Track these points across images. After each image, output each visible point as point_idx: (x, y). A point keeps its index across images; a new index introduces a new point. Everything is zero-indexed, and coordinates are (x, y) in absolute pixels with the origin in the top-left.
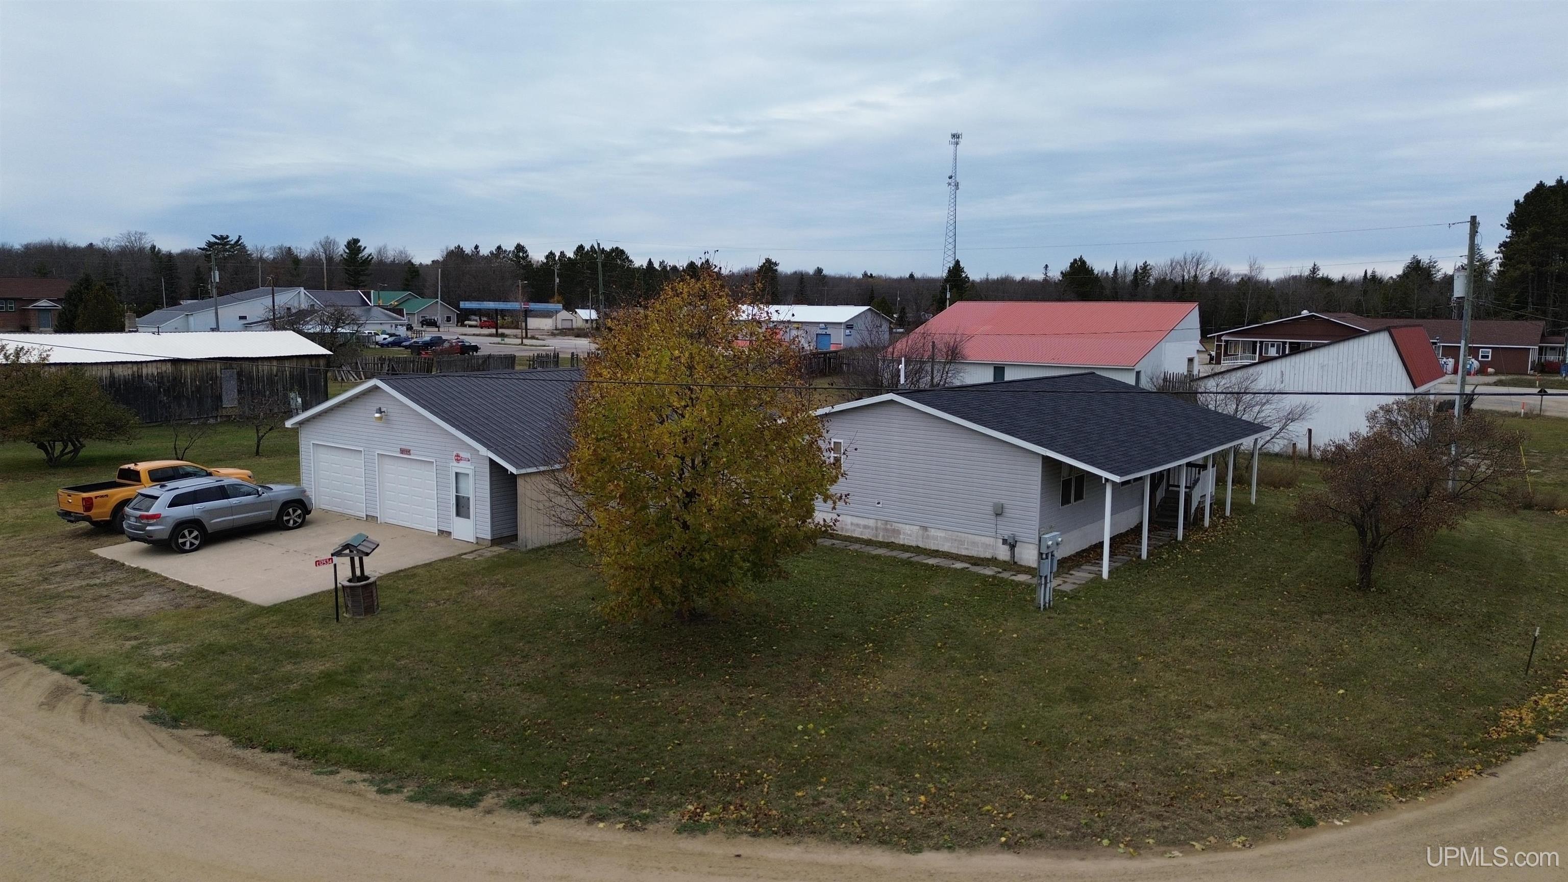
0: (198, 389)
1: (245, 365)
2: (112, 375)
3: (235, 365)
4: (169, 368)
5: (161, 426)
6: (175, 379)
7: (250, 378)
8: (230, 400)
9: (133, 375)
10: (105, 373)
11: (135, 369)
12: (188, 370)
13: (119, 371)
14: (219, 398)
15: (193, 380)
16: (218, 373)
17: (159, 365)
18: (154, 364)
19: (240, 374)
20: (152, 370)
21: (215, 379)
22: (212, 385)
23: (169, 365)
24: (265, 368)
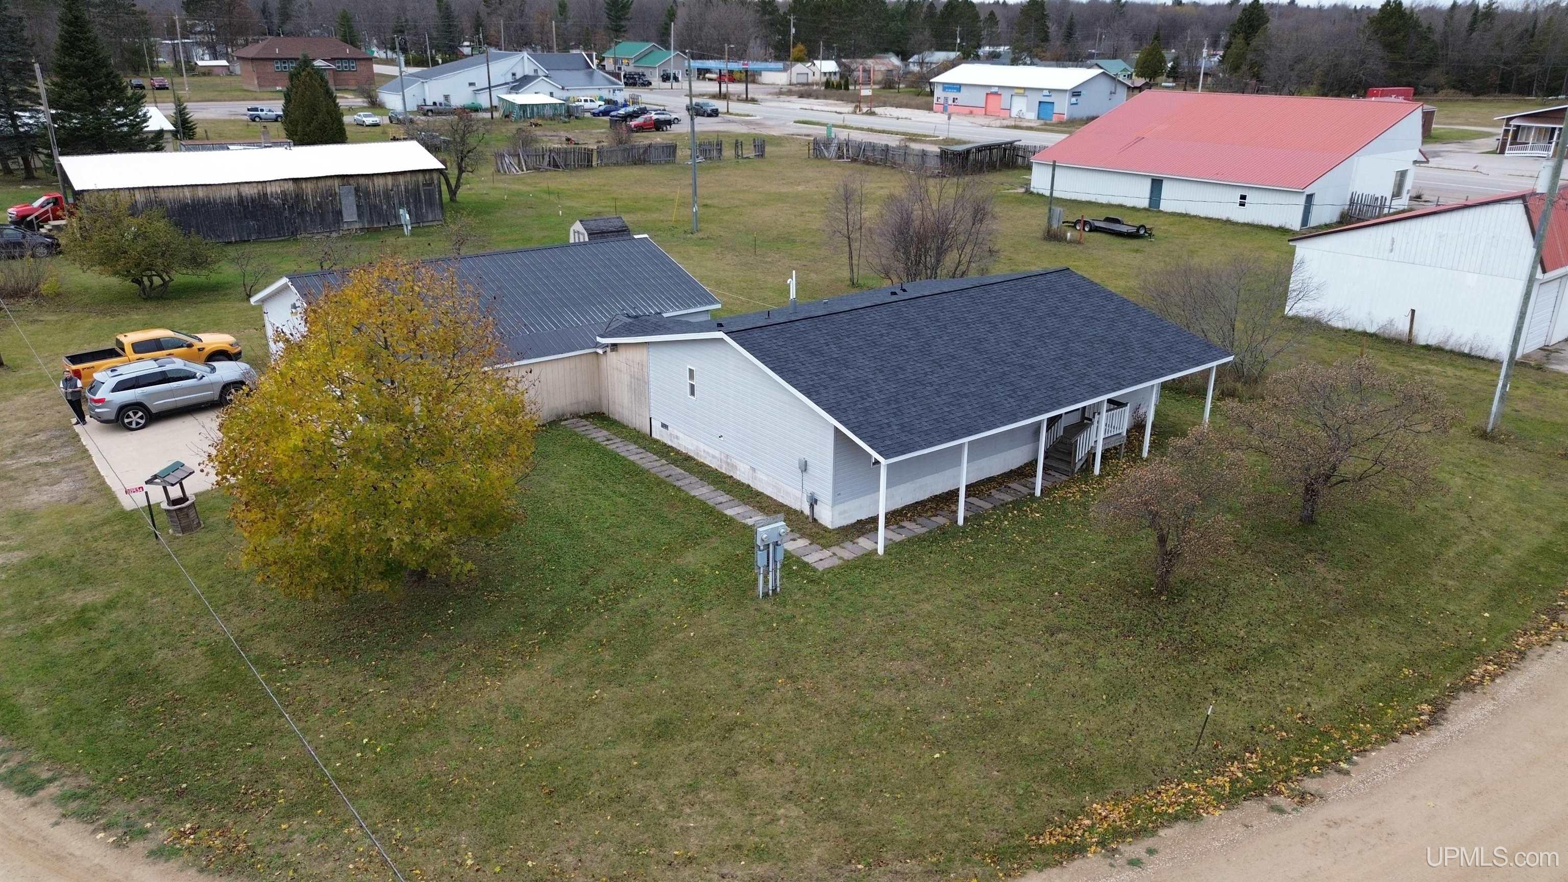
0: (320, 205)
1: (362, 181)
2: (240, 194)
3: (351, 181)
4: (291, 186)
5: (288, 240)
6: (297, 196)
7: (367, 193)
8: (350, 214)
9: (259, 193)
10: (234, 192)
11: (260, 187)
12: (308, 188)
13: (247, 191)
14: (340, 213)
15: (314, 197)
16: (337, 190)
17: (282, 182)
18: (277, 183)
19: (357, 190)
20: (276, 189)
21: (334, 195)
22: (331, 201)
23: (291, 183)
24: (380, 182)
